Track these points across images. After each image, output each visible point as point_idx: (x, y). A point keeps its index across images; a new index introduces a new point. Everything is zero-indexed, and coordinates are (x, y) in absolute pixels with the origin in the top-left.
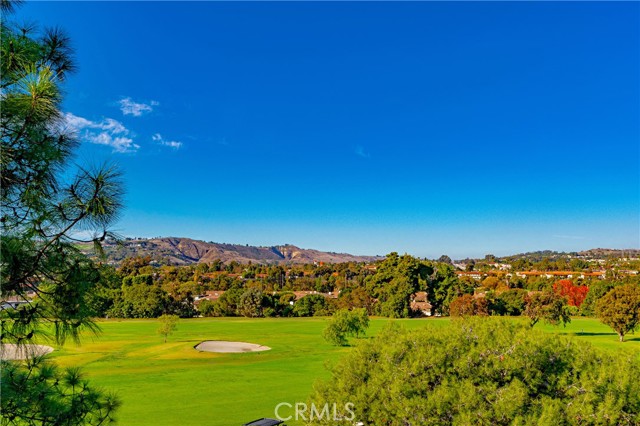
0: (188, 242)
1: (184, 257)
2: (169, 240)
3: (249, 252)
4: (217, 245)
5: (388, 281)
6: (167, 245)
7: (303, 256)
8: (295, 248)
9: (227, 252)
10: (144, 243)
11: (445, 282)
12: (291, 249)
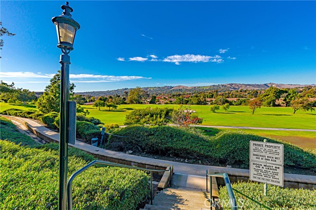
0: (236, 84)
1: (234, 88)
2: (230, 84)
3: (256, 86)
4: (245, 85)
5: (268, 95)
6: (229, 86)
7: (277, 86)
8: (273, 84)
9: (248, 86)
10: (223, 86)
11: (291, 96)
12: (272, 84)
